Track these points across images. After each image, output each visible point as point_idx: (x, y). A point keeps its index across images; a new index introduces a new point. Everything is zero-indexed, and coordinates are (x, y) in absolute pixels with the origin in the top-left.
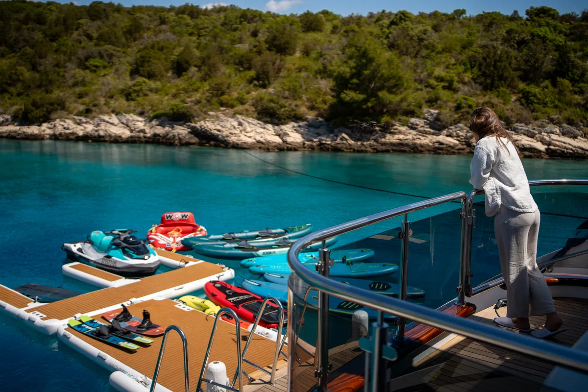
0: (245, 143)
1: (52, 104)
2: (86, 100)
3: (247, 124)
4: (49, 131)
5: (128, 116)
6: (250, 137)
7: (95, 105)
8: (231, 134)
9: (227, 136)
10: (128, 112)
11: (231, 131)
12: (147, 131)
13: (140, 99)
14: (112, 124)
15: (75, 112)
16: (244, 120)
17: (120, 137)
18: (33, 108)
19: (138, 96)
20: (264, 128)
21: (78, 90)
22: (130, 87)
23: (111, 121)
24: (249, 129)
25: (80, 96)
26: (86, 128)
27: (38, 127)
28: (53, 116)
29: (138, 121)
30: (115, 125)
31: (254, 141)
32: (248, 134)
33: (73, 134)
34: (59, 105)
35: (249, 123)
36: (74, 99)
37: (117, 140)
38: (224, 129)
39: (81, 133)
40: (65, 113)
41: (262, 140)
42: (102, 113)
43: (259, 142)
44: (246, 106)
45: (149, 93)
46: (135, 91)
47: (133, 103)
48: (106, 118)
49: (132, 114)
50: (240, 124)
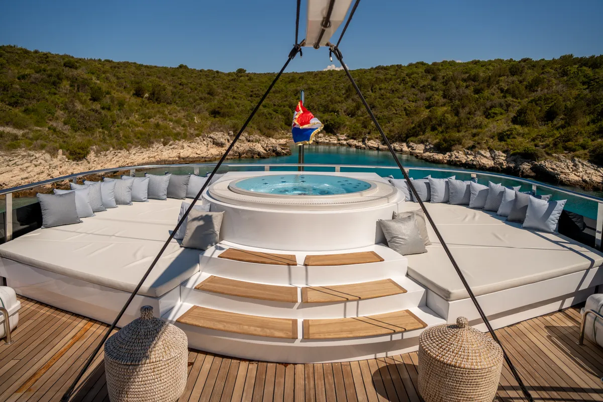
0: (569, 181)
1: (454, 141)
2: (476, 138)
3: (580, 165)
4: (447, 158)
5: (497, 152)
6: (579, 176)
7: (478, 143)
8: (562, 172)
9: (558, 174)
10: (498, 149)
11: (563, 171)
12: (504, 164)
13: (509, 140)
14: (485, 157)
15: (467, 146)
16: (579, 162)
17: (485, 166)
18: (444, 143)
19: (509, 138)
20: (596, 170)
21: (474, 131)
22: (505, 132)
23: (485, 155)
24: (581, 169)
25: (474, 135)
26: (468, 158)
27: (442, 155)
28: (453, 148)
29: (502, 156)
30: (487, 158)
31: (580, 179)
32: (578, 174)
33: (459, 161)
34: (458, 141)
35: (583, 164)
36: (470, 136)
37: (482, 168)
38: (558, 169)
39: (464, 161)
40: (461, 146)
41: (587, 179)
42: (481, 149)
43: (584, 181)
44: (586, 151)
45: (516, 136)
46: (507, 134)
47: (503, 143)
48: (482, 152)
49: (500, 151)
50: (575, 165)
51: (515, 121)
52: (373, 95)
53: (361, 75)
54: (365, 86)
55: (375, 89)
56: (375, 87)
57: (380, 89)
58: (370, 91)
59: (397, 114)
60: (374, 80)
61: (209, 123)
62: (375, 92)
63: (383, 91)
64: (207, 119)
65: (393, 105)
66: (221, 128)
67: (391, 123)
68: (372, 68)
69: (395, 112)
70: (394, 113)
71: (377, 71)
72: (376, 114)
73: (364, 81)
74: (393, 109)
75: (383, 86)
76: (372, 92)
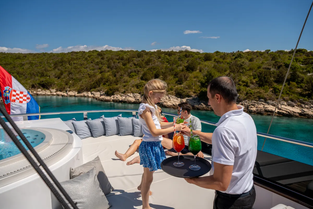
0: (168, 105)
1: (115, 90)
2: (126, 88)
3: (171, 98)
4: (113, 99)
5: (136, 94)
6: (171, 103)
7: (127, 90)
8: (165, 102)
9: (163, 103)
10: (136, 93)
11: (165, 101)
12: (140, 100)
13: (140, 88)
14: (130, 97)
15: (121, 92)
16: (171, 96)
17: (131, 101)
18: (110, 91)
19: (140, 87)
20: (177, 99)
21: (124, 84)
22: (138, 84)
23: (130, 96)
24: (172, 100)
25: (125, 86)
26: (122, 98)
27: (110, 97)
28: (115, 93)
29: (138, 96)
30: (131, 97)
31: (172, 104)
32: (171, 102)
33: (118, 100)
34: (117, 90)
35: (172, 98)
36: (122, 87)
37: (130, 103)
38: (163, 100)
39: (121, 100)
40: (118, 92)
41: (175, 104)
42: (128, 93)
43: (174, 105)
44: (173, 91)
45: (143, 86)
46: (139, 85)
47: (138, 89)
48: (129, 94)
49: (137, 94)
50: (169, 98)
51: (142, 79)
52: (70, 67)
53: (62, 56)
54: (65, 62)
55: (71, 63)
56: (71, 62)
57: (74, 64)
58: (68, 65)
59: (84, 77)
60: (70, 58)
62: (71, 65)
63: (75, 65)
65: (81, 72)
67: (81, 82)
68: (69, 53)
69: (83, 75)
70: (82, 76)
71: (72, 54)
72: (72, 77)
73: (65, 59)
74: (82, 74)
75: (75, 62)
76: (70, 65)
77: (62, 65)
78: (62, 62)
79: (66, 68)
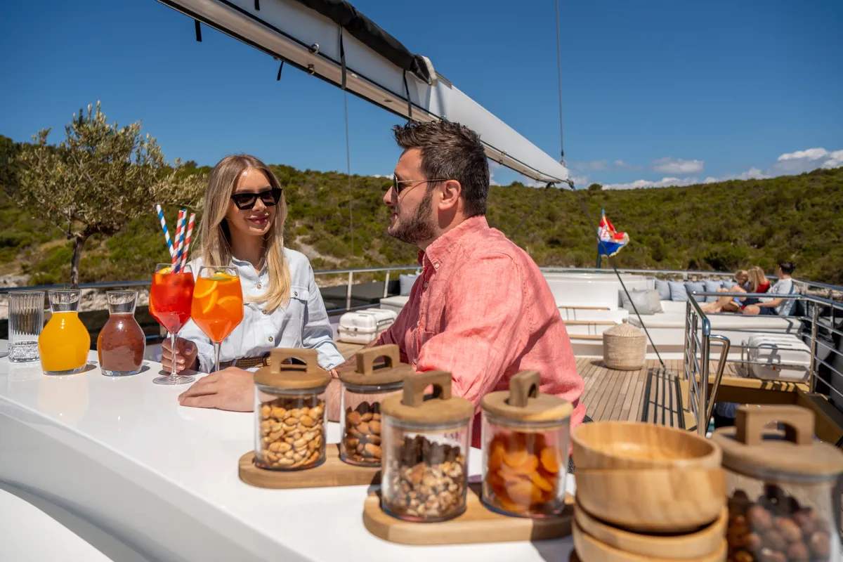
52: (798, 215)
53: (781, 186)
54: (786, 202)
55: (803, 205)
56: (802, 202)
57: (813, 205)
58: (795, 209)
59: (839, 242)
60: (804, 191)
61: (545, 255)
62: (803, 209)
63: (817, 208)
64: (542, 249)
65: (833, 228)
66: (560, 262)
67: (827, 257)
68: (805, 175)
69: (837, 239)
70: (834, 242)
71: (811, 177)
72: (800, 243)
73: (788, 195)
74: (832, 235)
75: (817, 200)
76: (798, 209)
77: (775, 210)
78: (776, 203)
79: (784, 219)
